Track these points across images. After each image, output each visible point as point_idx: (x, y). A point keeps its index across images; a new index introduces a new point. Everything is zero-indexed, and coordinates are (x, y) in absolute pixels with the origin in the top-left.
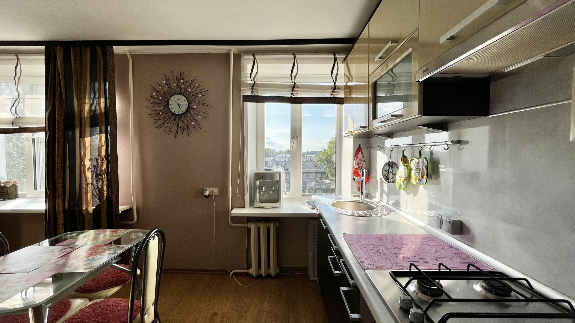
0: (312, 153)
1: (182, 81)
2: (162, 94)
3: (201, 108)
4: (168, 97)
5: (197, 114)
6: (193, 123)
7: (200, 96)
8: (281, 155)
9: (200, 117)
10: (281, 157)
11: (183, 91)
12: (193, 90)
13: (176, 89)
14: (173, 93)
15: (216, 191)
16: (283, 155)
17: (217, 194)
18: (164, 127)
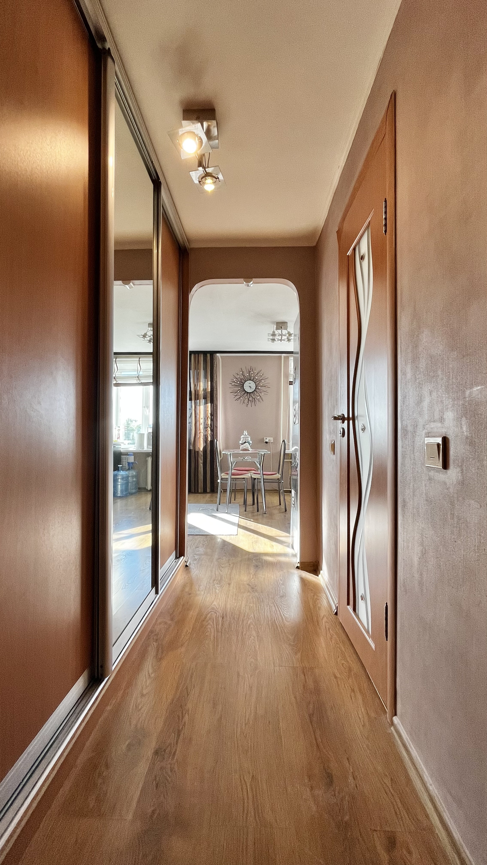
1: (252, 372)
2: (239, 380)
3: (263, 388)
4: (243, 381)
5: (261, 392)
6: (258, 398)
7: (263, 381)
9: (263, 394)
11: (252, 378)
12: (259, 378)
13: (248, 377)
14: (246, 380)
15: (272, 439)
17: (272, 441)
18: (240, 400)
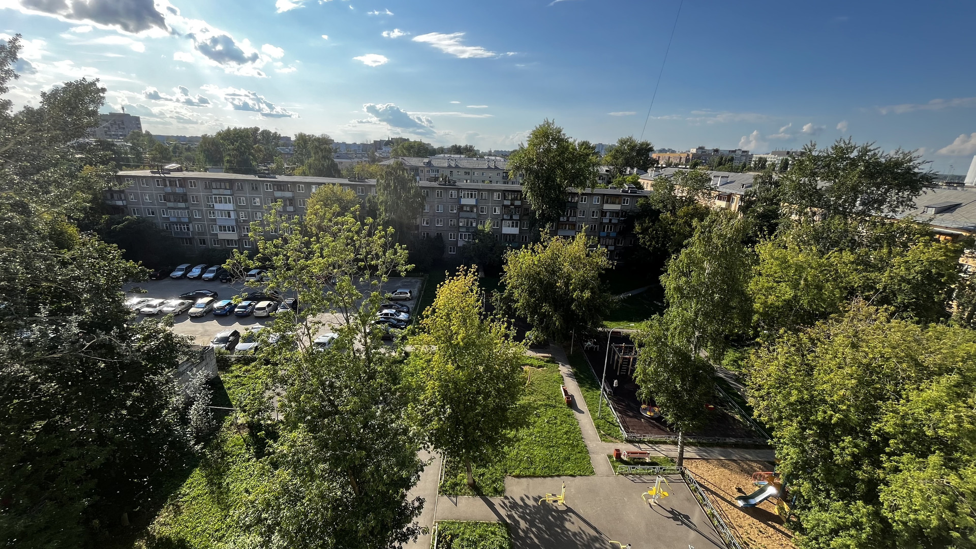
0: (497, 153)
8: (442, 155)
10: (443, 158)
16: (446, 155)
